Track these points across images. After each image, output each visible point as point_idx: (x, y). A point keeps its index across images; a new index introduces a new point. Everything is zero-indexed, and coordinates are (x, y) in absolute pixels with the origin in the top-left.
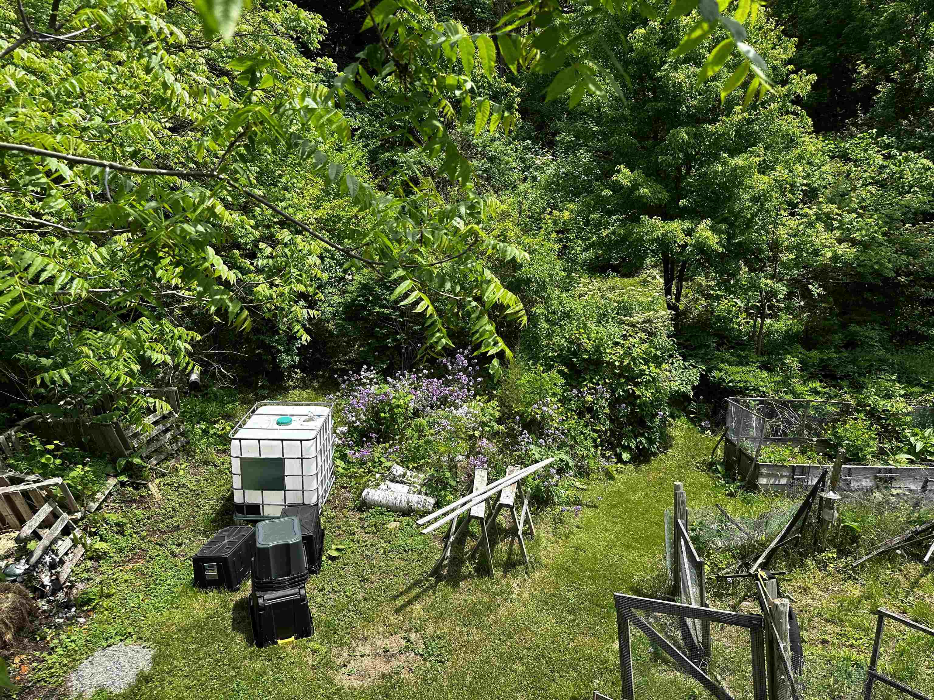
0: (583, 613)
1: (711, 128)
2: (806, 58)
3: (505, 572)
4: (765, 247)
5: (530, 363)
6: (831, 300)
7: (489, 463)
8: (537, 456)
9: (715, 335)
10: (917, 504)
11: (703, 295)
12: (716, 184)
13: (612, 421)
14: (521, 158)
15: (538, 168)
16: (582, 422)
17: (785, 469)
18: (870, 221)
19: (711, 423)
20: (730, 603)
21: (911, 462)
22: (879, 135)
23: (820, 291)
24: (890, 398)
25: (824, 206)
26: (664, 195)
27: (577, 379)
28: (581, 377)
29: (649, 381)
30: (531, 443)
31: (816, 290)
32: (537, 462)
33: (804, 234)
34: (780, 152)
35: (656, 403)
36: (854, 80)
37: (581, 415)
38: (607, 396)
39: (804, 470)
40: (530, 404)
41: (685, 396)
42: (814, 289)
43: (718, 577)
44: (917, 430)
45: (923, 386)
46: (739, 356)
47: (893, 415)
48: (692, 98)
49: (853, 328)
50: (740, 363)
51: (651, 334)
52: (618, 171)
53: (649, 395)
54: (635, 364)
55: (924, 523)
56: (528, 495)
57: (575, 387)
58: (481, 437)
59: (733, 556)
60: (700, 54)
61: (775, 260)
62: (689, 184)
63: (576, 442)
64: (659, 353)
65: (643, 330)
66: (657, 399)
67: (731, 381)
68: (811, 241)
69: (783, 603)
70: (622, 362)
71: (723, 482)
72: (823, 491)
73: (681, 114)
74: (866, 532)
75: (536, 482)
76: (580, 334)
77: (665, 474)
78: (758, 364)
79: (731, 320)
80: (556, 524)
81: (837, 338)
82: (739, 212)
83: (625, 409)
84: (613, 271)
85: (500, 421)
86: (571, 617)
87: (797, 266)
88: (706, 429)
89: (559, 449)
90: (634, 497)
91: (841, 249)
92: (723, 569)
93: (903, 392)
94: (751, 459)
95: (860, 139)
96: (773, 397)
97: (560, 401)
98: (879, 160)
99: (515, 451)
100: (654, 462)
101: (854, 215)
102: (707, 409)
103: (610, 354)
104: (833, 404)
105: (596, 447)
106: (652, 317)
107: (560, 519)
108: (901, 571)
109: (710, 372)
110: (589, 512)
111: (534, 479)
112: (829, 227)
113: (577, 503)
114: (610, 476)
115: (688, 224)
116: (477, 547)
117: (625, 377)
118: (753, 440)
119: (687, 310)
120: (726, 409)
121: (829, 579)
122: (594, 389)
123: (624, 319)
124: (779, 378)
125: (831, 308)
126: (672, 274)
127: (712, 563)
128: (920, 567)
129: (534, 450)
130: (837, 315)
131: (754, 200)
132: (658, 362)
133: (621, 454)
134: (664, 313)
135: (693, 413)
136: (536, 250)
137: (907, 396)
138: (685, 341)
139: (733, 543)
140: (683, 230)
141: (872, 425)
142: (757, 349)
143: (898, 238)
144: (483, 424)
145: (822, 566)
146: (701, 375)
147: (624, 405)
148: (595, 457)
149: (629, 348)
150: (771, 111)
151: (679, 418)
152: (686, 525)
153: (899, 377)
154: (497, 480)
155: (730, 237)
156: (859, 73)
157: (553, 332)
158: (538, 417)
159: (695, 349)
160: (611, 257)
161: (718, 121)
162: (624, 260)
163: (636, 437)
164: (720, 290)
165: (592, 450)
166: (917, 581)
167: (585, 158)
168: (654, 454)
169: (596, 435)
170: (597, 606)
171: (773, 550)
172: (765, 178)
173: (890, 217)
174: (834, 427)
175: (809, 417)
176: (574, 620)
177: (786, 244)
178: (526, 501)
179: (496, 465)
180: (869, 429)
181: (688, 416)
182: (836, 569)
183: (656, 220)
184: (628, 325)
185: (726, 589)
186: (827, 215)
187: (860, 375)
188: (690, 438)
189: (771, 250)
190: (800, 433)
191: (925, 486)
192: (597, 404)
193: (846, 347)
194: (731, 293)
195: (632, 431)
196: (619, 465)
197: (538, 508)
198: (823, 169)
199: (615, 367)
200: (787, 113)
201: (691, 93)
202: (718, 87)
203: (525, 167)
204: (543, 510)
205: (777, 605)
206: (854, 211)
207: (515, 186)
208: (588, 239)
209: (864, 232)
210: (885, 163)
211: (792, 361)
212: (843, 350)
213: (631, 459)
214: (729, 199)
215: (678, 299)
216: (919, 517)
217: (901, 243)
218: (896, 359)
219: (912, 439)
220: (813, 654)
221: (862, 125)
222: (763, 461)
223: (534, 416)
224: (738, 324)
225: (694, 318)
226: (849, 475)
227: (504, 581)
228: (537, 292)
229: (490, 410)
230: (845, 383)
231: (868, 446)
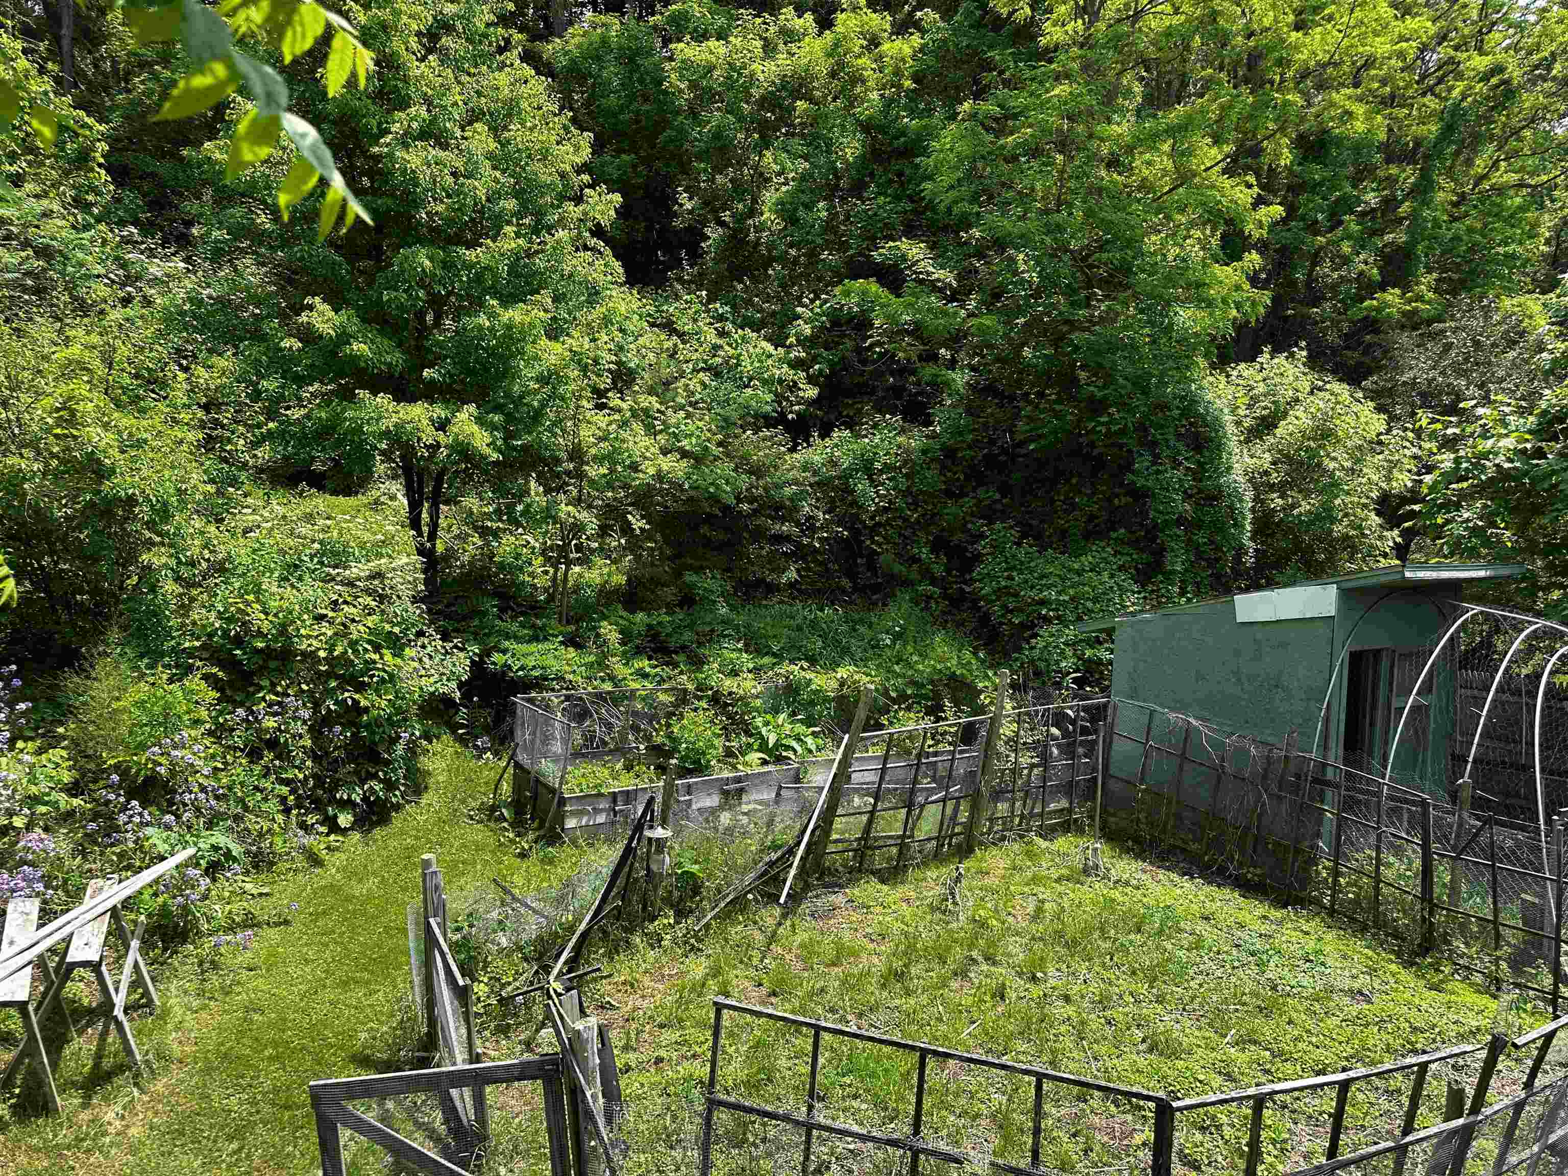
0: (260, 1129)
1: (470, 255)
2: (609, 169)
3: (87, 1097)
4: (563, 455)
5: (143, 664)
6: (658, 537)
7: (47, 880)
8: (162, 848)
9: (496, 594)
10: (770, 823)
11: (476, 528)
12: (483, 348)
13: (316, 758)
14: (117, 258)
15: (154, 281)
16: (257, 769)
17: (601, 799)
18: (700, 424)
19: (492, 740)
20: (522, 1037)
21: (765, 762)
22: (710, 300)
23: (642, 524)
24: (737, 675)
25: (641, 398)
26: (396, 358)
27: (243, 689)
28: (252, 684)
29: (383, 681)
30: (147, 824)
31: (637, 523)
32: (162, 858)
33: (616, 438)
34: (579, 308)
35: (397, 719)
36: (675, 215)
37: (254, 755)
38: (306, 714)
39: (629, 796)
40: (142, 747)
41: (447, 701)
42: (633, 521)
43: (502, 1001)
44: (769, 717)
45: (774, 655)
46: (533, 626)
47: (741, 698)
48: (435, 200)
49: (690, 577)
50: (535, 639)
51: (382, 598)
52: (311, 308)
53: (384, 704)
54: (356, 652)
55: (780, 847)
56: (139, 931)
57: (241, 704)
58: (29, 827)
59: (526, 959)
60: (446, 130)
61: (580, 475)
62: (438, 343)
63: (246, 808)
64: (396, 630)
65: (369, 592)
66: (399, 711)
67: (522, 668)
68: (627, 450)
69: (589, 1025)
70: (331, 650)
71: (511, 835)
72: (651, 827)
73: (419, 222)
74: (710, 876)
75: (160, 900)
76: (248, 604)
77: (417, 838)
78: (560, 638)
79: (521, 569)
80: (203, 973)
81: (669, 593)
82: (521, 397)
83: (340, 734)
84: (311, 485)
85: (74, 789)
86: (235, 1146)
87: (610, 486)
88: (484, 750)
89: (210, 826)
90: (358, 890)
91: (667, 464)
92: (509, 984)
93: (751, 666)
94: (553, 791)
95: (687, 302)
96: (585, 690)
97: (210, 733)
98: (711, 336)
99: (112, 845)
100: (397, 820)
101: (682, 414)
102: (486, 716)
103: (309, 637)
104: (666, 690)
105: (287, 811)
106: (383, 568)
107: (212, 962)
108: (755, 923)
109: (489, 656)
110: (273, 934)
111: (156, 895)
112: (650, 430)
113: (250, 922)
114: (315, 861)
115: (439, 411)
116: (18, 1061)
117: (337, 677)
118: (556, 760)
119: (450, 554)
120: (513, 713)
121: (664, 960)
122: (279, 704)
123: (333, 572)
124: (592, 658)
125: (660, 548)
126: (421, 494)
127: (490, 979)
128: (777, 911)
129: (156, 838)
130: (669, 559)
131: (543, 380)
132: (396, 644)
133: (335, 817)
134: (405, 560)
135: (462, 726)
136: (145, 441)
137: (756, 670)
138: (447, 606)
139: (524, 937)
140: (431, 419)
141: (716, 714)
142: (560, 614)
143: (737, 450)
144: (34, 800)
145: (655, 941)
146: (473, 662)
147: (338, 728)
148: (285, 830)
149: (344, 625)
150: (558, 242)
151: (438, 738)
152: (443, 926)
153: (746, 645)
154: (68, 910)
155: (509, 436)
156: (681, 205)
157: (192, 600)
158: (162, 770)
159: (464, 618)
160: (313, 459)
161: (481, 245)
162: (337, 463)
163: (363, 782)
164: (500, 520)
165: (280, 818)
166: (774, 933)
167: (252, 274)
168: (397, 807)
169: (285, 790)
170: (287, 1107)
171: (584, 935)
172: (557, 347)
173: (726, 420)
174: (668, 725)
175: (635, 714)
176: (240, 1149)
177: (593, 451)
178: (135, 944)
179: (65, 881)
180: (712, 722)
181: (454, 732)
182: (674, 940)
183: (383, 400)
184: (342, 583)
185: (516, 1015)
186: (646, 411)
187: (700, 644)
188: (458, 769)
189: (571, 459)
190: (624, 739)
191: (778, 794)
192: (287, 731)
193: (681, 605)
194: (518, 525)
195: (356, 772)
196: (332, 837)
197: (165, 949)
198: (641, 341)
199: (319, 661)
200: (586, 248)
201: (433, 190)
202: (475, 188)
203: (127, 277)
204: (176, 952)
205: (579, 1032)
206: (682, 408)
207: (102, 312)
208: (259, 426)
209: (694, 441)
210: (720, 342)
211: (610, 632)
212: (677, 610)
213: (354, 823)
214: (504, 375)
215: (432, 536)
216: (773, 842)
217: (742, 457)
218: (740, 620)
219: (764, 731)
220: (642, 1085)
221: (690, 282)
222: (572, 791)
223: (153, 769)
224: (532, 575)
225: (463, 566)
226: (689, 793)
227: (85, 1116)
228: (151, 525)
229: (50, 770)
230: (681, 658)
231: (713, 746)
